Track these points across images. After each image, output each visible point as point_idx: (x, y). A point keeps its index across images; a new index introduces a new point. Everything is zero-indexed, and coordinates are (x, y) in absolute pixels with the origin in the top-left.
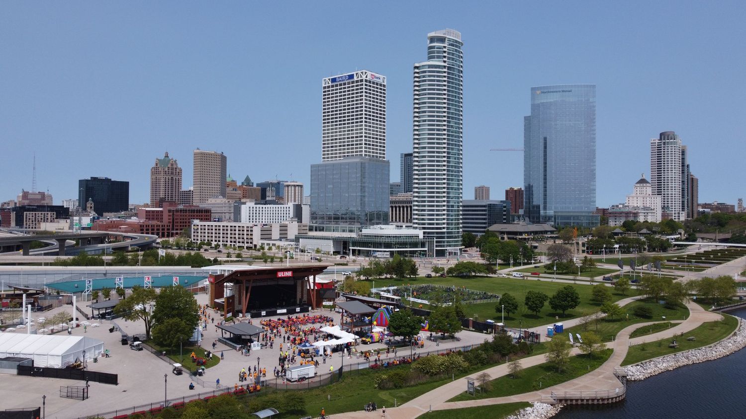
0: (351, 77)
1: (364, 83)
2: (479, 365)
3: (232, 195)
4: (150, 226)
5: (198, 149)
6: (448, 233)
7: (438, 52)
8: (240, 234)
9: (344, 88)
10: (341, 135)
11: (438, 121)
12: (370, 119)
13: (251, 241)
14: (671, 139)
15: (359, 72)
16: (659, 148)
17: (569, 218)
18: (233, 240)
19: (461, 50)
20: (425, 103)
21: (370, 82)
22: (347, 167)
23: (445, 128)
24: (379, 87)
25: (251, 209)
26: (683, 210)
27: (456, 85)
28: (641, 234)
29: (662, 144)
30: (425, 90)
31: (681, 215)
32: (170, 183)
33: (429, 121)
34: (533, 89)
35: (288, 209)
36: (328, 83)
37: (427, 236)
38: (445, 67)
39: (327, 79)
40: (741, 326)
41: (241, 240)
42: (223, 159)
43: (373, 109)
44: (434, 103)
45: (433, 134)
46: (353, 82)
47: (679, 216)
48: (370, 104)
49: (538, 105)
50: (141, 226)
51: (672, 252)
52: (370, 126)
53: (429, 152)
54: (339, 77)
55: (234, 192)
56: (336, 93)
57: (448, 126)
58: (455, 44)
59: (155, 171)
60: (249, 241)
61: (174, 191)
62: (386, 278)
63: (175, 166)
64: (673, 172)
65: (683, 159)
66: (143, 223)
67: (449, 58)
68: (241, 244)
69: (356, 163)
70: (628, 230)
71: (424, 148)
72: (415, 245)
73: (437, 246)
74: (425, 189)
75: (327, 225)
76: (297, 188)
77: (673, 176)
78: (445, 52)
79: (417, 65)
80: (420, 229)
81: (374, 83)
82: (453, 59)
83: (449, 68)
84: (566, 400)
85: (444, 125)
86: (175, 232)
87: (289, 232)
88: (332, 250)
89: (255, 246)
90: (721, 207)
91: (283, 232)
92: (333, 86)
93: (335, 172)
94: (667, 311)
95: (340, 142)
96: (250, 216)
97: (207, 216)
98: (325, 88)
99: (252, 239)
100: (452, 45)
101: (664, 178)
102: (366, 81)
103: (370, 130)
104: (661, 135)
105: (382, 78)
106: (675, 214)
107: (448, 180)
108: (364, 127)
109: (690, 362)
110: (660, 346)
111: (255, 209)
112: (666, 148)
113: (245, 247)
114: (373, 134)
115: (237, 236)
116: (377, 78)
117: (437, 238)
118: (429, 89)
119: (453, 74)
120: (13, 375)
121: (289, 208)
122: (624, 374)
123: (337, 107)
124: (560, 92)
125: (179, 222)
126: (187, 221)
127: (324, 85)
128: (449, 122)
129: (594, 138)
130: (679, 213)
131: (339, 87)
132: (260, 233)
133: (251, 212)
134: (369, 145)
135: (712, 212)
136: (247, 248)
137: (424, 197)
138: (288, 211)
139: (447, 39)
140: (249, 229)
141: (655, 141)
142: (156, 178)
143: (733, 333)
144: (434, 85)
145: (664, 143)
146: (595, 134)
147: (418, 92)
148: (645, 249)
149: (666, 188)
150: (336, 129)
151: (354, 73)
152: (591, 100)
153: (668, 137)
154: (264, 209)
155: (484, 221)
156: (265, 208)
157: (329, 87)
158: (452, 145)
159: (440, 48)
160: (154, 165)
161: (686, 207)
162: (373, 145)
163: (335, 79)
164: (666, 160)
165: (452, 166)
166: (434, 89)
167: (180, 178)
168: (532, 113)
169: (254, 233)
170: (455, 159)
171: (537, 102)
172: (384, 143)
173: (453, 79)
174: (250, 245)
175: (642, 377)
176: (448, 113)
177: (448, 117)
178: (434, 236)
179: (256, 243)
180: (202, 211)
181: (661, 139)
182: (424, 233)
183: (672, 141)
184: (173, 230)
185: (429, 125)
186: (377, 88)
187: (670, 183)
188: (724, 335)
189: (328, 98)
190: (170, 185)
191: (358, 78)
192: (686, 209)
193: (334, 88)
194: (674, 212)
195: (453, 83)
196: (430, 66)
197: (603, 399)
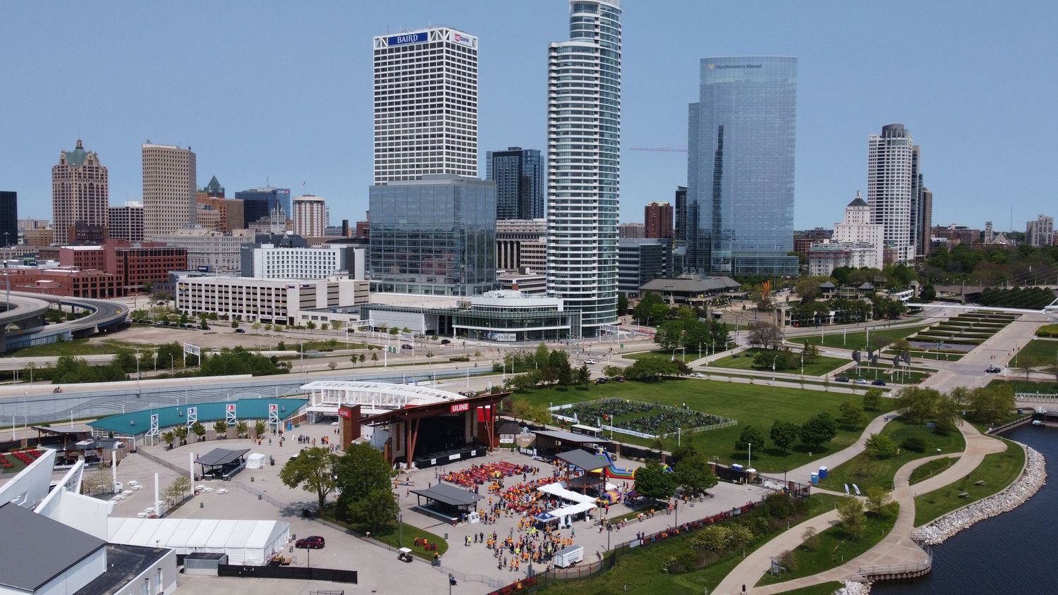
0: (423, 37)
1: (445, 48)
2: (762, 535)
3: (204, 217)
4: (89, 280)
5: (148, 142)
6: (600, 302)
7: (587, 27)
8: (264, 300)
9: (411, 55)
10: (406, 132)
11: (586, 133)
12: (453, 107)
13: (284, 311)
14: (899, 136)
15: (437, 30)
16: (881, 149)
17: (753, 261)
18: (252, 309)
19: (619, 23)
20: (567, 105)
21: (453, 47)
22: (431, 192)
23: (597, 143)
24: (467, 54)
25: (271, 255)
26: (912, 243)
27: (612, 77)
28: (862, 290)
29: (886, 143)
30: (566, 85)
31: (908, 251)
32: (88, 193)
33: (574, 133)
34: (702, 61)
35: (332, 256)
36: (384, 45)
37: (570, 308)
38: (596, 49)
39: (381, 38)
40: (1029, 458)
41: (266, 310)
42: (192, 157)
43: (459, 90)
44: (580, 105)
45: (579, 154)
46: (426, 46)
47: (906, 253)
48: (454, 83)
49: (711, 87)
50: (74, 279)
51: (905, 319)
52: (454, 119)
53: (573, 181)
54: (402, 37)
55: (207, 211)
56: (397, 62)
57: (601, 141)
58: (611, 13)
59: (60, 173)
60: (281, 312)
61: (96, 207)
62: (543, 386)
63: (95, 165)
64: (901, 186)
65: (914, 166)
66: (78, 274)
67: (602, 36)
68: (266, 316)
69: (447, 187)
70: (841, 282)
71: (566, 174)
72: (551, 321)
73: (584, 322)
74: (567, 236)
75: (398, 283)
76: (315, 205)
77: (900, 193)
78: (596, 26)
79: (554, 45)
80: (559, 296)
81: (459, 48)
82: (608, 37)
83: (603, 51)
84: (874, 576)
85: (596, 140)
86: (129, 287)
87: (341, 296)
88: (424, 329)
89: (292, 319)
90: (961, 233)
91: (334, 296)
92: (391, 51)
93: (410, 200)
94: (939, 438)
95: (405, 143)
96: (268, 267)
97: (180, 260)
98: (377, 52)
99: (285, 308)
100: (607, 15)
101: (887, 195)
102: (448, 45)
103: (453, 125)
104: (885, 129)
105: (471, 41)
106: (900, 249)
107: (600, 222)
108: (445, 120)
109: (986, 517)
110: (948, 496)
111: (276, 255)
112: (891, 150)
113: (274, 321)
114: (459, 131)
115: (259, 303)
116: (464, 40)
117: (584, 309)
118: (574, 85)
119: (608, 60)
120: (214, 576)
121: (334, 254)
122: (921, 538)
123: (398, 86)
124: (744, 67)
125: (136, 272)
126: (162, 274)
127: (376, 48)
128: (602, 134)
129: (793, 140)
130: (906, 248)
131: (401, 53)
132: (298, 299)
133: (271, 260)
134: (453, 148)
135: (948, 241)
136: (277, 322)
137: (565, 249)
138: (332, 259)
139: (600, 7)
140: (281, 292)
141: (874, 139)
142: (63, 184)
143: (1022, 471)
144: (580, 78)
145: (889, 141)
146: (794, 134)
147: (556, 87)
148: (869, 317)
149: (889, 211)
150: (398, 121)
151: (428, 31)
152: (790, 81)
153: (894, 132)
154: (290, 255)
155: (635, 272)
156: (292, 253)
157: (384, 52)
158: (606, 169)
159: (589, 21)
160: (57, 162)
161: (916, 239)
162: (459, 149)
163: (396, 38)
164: (890, 168)
165: (606, 202)
166: (580, 85)
167: (104, 184)
168: (701, 98)
169: (288, 299)
170: (610, 190)
171: (709, 82)
172: (475, 145)
173: (608, 67)
174: (281, 318)
175: (940, 540)
176: (601, 121)
177: (601, 128)
178: (579, 308)
179: (292, 315)
180: (172, 251)
181: (883, 136)
182: (565, 303)
183: (900, 138)
184: (127, 284)
185: (573, 140)
186: (464, 56)
187: (895, 204)
188: (1014, 475)
189: (384, 70)
190: (88, 196)
191: (434, 39)
192: (916, 242)
193: (394, 54)
194: (899, 247)
195: (608, 74)
196: (575, 49)
197: (912, 573)
